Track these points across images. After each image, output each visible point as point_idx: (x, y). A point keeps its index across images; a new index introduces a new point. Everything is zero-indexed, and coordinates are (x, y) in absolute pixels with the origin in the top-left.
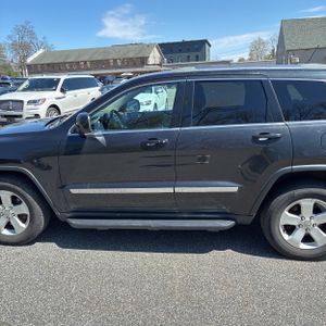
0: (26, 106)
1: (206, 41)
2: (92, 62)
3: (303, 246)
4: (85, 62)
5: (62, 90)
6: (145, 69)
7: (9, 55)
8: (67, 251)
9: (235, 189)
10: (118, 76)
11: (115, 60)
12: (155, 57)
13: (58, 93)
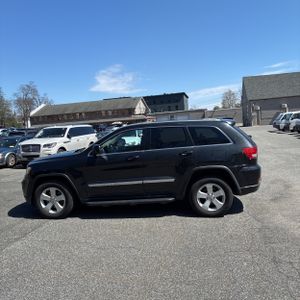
0: (42, 149)
1: (184, 94)
2: (86, 113)
3: (210, 210)
4: (80, 114)
5: (69, 137)
6: (133, 118)
7: (14, 110)
8: (86, 220)
9: (173, 180)
10: (109, 125)
11: (106, 112)
12: (140, 108)
13: (65, 138)
